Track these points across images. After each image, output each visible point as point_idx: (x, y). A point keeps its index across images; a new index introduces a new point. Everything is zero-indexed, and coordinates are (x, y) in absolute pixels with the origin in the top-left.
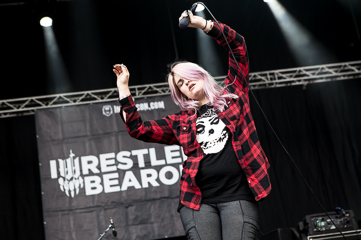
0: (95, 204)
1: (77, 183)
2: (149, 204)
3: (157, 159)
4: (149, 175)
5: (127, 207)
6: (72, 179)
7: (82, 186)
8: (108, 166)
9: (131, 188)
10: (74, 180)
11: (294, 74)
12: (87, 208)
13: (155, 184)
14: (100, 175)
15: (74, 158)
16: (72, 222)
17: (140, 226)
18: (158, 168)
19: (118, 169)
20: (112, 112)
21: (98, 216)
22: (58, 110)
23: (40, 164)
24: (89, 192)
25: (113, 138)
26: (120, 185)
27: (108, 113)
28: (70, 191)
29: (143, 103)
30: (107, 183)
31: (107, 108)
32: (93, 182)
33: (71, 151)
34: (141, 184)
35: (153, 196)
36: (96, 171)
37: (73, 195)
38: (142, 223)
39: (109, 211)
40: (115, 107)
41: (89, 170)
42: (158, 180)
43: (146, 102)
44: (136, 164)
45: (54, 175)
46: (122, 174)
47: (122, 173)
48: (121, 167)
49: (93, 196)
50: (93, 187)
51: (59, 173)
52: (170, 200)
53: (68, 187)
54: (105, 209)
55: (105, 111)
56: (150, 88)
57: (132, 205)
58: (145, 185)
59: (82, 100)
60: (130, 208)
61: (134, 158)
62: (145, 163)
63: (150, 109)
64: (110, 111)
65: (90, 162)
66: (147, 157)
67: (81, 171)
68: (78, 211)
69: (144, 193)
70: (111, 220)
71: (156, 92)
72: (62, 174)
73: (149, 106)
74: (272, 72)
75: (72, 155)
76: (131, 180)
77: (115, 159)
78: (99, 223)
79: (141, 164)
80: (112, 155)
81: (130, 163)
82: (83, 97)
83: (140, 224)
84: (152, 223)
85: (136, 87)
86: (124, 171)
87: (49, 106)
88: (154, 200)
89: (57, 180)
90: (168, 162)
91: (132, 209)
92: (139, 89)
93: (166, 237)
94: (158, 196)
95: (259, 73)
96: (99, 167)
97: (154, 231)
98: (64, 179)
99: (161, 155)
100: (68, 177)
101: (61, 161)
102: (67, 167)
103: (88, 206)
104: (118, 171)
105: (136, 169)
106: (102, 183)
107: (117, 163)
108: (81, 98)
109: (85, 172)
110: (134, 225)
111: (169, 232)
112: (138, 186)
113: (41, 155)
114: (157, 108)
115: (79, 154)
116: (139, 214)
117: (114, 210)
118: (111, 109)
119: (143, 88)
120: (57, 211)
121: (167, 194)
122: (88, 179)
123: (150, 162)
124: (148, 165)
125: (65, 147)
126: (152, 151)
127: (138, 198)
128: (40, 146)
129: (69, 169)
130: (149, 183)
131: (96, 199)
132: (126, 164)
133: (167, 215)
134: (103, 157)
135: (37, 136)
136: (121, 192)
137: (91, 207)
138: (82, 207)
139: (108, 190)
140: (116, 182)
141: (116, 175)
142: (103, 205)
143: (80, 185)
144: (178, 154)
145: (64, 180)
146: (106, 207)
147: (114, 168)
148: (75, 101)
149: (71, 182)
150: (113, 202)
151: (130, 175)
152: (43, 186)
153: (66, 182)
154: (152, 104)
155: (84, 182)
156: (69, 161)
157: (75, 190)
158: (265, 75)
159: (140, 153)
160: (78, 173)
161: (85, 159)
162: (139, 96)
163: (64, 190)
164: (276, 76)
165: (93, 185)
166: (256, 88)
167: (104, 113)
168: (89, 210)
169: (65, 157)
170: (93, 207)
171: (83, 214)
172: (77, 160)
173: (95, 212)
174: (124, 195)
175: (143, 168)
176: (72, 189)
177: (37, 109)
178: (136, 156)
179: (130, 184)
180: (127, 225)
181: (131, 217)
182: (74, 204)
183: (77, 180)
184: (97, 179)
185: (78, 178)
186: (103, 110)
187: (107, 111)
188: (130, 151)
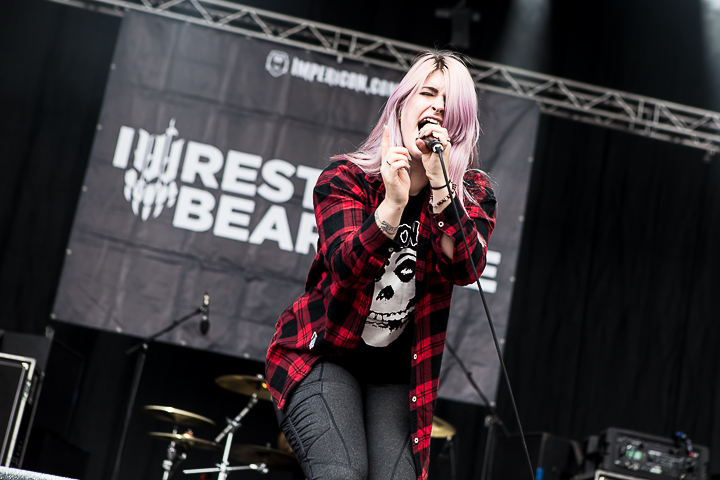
0: (186, 250)
1: (163, 194)
5: (249, 280)
6: (154, 181)
7: (171, 203)
8: (239, 180)
9: (270, 245)
10: (158, 185)
11: (696, 123)
12: (166, 252)
14: (217, 193)
15: (175, 139)
16: (124, 271)
17: (261, 328)
19: (257, 194)
20: (285, 70)
21: (183, 277)
22: (175, 26)
23: (99, 127)
24: (181, 220)
25: (269, 127)
26: (251, 228)
27: (277, 68)
28: (141, 205)
29: (357, 72)
30: (225, 215)
31: (278, 57)
32: (196, 202)
33: (172, 123)
34: (294, 241)
36: (211, 182)
37: (145, 214)
39: (208, 275)
40: (296, 61)
41: (198, 176)
43: (363, 73)
44: (298, 197)
45: (120, 160)
46: (261, 209)
47: (262, 206)
48: (265, 191)
49: (187, 232)
50: (192, 214)
51: (131, 159)
53: (142, 195)
54: (203, 269)
55: (273, 63)
57: (260, 279)
58: (302, 248)
59: (233, 23)
60: (253, 284)
61: (299, 183)
63: (367, 91)
64: (282, 65)
65: (204, 160)
67: (180, 171)
68: (145, 252)
69: (293, 264)
70: (207, 298)
72: (138, 163)
73: (368, 84)
74: (652, 101)
75: (172, 131)
76: (278, 226)
77: (259, 171)
78: (181, 291)
79: (308, 200)
80: (256, 161)
81: (287, 191)
82: (236, 17)
85: (356, 34)
86: (268, 204)
87: (158, 11)
89: (122, 172)
91: (257, 288)
92: (360, 41)
95: (624, 95)
96: (219, 177)
98: (139, 175)
100: (149, 174)
101: (144, 136)
102: (152, 153)
103: (170, 248)
104: (257, 198)
105: (294, 207)
106: (214, 212)
107: (260, 181)
108: (231, 17)
109: (188, 176)
110: (250, 320)
112: (286, 244)
113: (108, 108)
115: (187, 135)
116: (269, 302)
117: (220, 276)
118: (287, 63)
119: (368, 43)
120: (102, 237)
122: (188, 193)
125: (162, 110)
127: (278, 269)
128: (111, 88)
129: (157, 158)
130: (311, 246)
131: (191, 240)
132: (276, 189)
134: (235, 157)
135: (113, 67)
136: (246, 244)
137: (173, 253)
138: (157, 246)
139: (222, 230)
140: (245, 220)
141: (249, 206)
142: (202, 257)
143: (167, 200)
145: (139, 178)
146: (205, 265)
147: (250, 190)
148: (216, 19)
149: (151, 188)
150: (223, 259)
151: (277, 215)
152: (91, 174)
153: (142, 183)
154: (375, 81)
155: (177, 197)
156: (161, 141)
157: (153, 206)
158: (635, 103)
159: (313, 177)
160: (172, 173)
161: (196, 149)
162: (358, 57)
163: (132, 198)
164: (657, 114)
165: (195, 209)
166: (607, 124)
167: (268, 66)
168: (169, 256)
169: (156, 130)
170: (179, 255)
171: (153, 262)
172: (178, 146)
173: (179, 267)
174: (252, 252)
175: (308, 211)
176: (148, 202)
177: (132, 10)
178: (304, 181)
179: (272, 235)
180: (237, 316)
181: (251, 303)
182: (143, 234)
183: (165, 189)
184: (208, 200)
185: (168, 185)
186: (269, 59)
187: (278, 64)
188: (296, 166)
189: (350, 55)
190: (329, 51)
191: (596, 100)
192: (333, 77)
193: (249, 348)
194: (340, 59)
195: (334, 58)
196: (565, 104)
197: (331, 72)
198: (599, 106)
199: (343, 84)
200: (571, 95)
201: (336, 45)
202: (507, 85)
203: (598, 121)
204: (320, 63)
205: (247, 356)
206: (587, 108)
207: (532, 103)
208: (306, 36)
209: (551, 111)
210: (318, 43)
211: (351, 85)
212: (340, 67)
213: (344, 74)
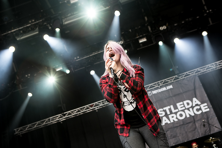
2: (175, 129)
3: (175, 110)
4: (173, 117)
9: (166, 124)
13: (176, 120)
17: (173, 139)
18: (176, 113)
20: (152, 94)
31: (149, 92)
34: (170, 121)
35: (176, 125)
38: (174, 137)
40: (152, 91)
42: (177, 118)
43: (164, 87)
44: (166, 113)
52: (184, 126)
55: (149, 94)
56: (165, 81)
57: (168, 131)
58: (172, 121)
60: (168, 132)
61: (165, 111)
62: (170, 112)
63: (167, 89)
64: (151, 93)
66: (170, 109)
69: (172, 125)
71: (168, 82)
73: (166, 88)
74: (215, 63)
76: (166, 120)
79: (168, 113)
81: (164, 113)
83: (173, 137)
84: (178, 137)
85: (159, 82)
86: (162, 117)
88: (177, 127)
90: (180, 110)
92: (160, 82)
93: (186, 141)
94: (178, 125)
95: (210, 65)
97: (180, 140)
99: (176, 108)
105: (166, 115)
110: (171, 139)
111: (187, 139)
112: (169, 122)
114: (169, 88)
116: (172, 134)
119: (162, 81)
121: (182, 123)
123: (172, 111)
124: (171, 113)
126: (172, 107)
127: (170, 127)
130: (173, 120)
132: (162, 114)
133: (184, 132)
144: (183, 106)
151: (164, 118)
154: (167, 87)
158: (213, 65)
159: (167, 108)
162: (162, 85)
164: (218, 64)
166: (210, 71)
167: (148, 95)
175: (169, 114)
178: (166, 110)
179: (166, 122)
186: (148, 94)
188: (163, 108)
189: (161, 85)
190: (157, 87)
191: (206, 68)
192: (160, 90)
193: (174, 143)
194: (159, 87)
195: (158, 87)
196: (201, 72)
197: (159, 90)
198: (207, 69)
199: (162, 91)
200: (201, 70)
201: (157, 85)
202: (189, 75)
203: (208, 71)
204: (156, 90)
205: (174, 145)
206: (205, 71)
207: (195, 75)
208: (152, 87)
209: (199, 75)
210: (154, 86)
211: (164, 90)
212: (160, 88)
213: (161, 89)
